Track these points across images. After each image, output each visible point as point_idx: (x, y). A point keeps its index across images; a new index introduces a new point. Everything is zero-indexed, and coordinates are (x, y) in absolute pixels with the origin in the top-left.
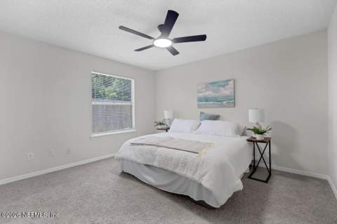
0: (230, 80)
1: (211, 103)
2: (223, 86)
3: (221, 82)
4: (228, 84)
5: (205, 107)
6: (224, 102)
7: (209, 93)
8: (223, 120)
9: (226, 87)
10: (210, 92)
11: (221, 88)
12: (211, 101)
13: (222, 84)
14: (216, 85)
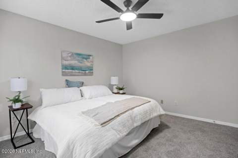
0: (91, 56)
1: (76, 71)
2: (86, 59)
3: (85, 55)
4: (89, 58)
5: (71, 75)
6: (87, 72)
7: (74, 62)
8: (86, 86)
9: (88, 60)
10: (76, 62)
11: (85, 60)
12: (77, 69)
13: (86, 57)
14: (81, 56)
